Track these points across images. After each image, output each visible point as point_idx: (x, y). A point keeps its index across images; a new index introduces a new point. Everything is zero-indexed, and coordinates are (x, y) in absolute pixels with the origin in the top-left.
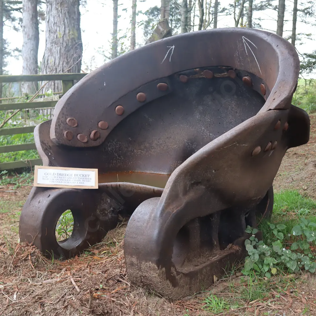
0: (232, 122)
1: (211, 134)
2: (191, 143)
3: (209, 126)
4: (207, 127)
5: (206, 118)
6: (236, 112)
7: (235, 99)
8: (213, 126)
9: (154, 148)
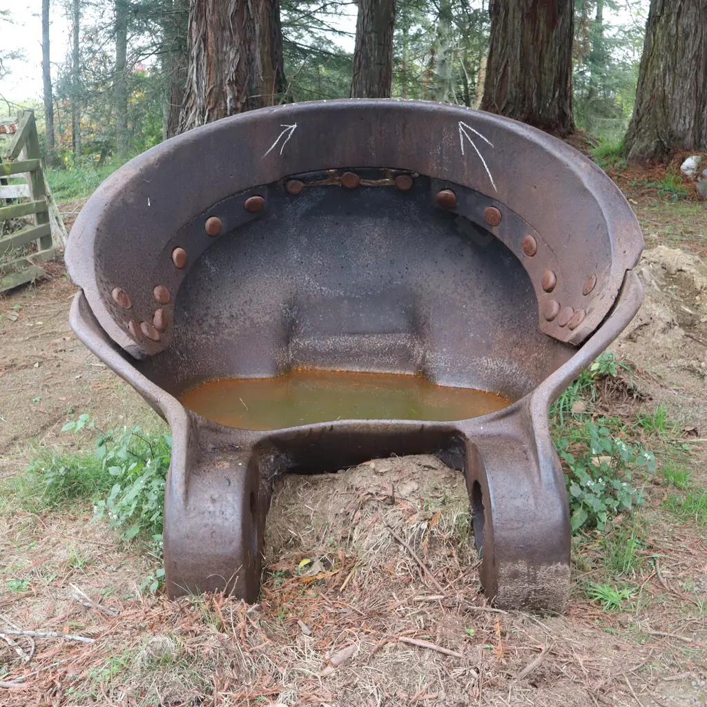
0: (370, 264)
1: (323, 288)
2: (290, 309)
3: (319, 273)
4: (315, 275)
5: (313, 257)
6: (380, 247)
7: (383, 225)
8: (328, 273)
9: (226, 327)
